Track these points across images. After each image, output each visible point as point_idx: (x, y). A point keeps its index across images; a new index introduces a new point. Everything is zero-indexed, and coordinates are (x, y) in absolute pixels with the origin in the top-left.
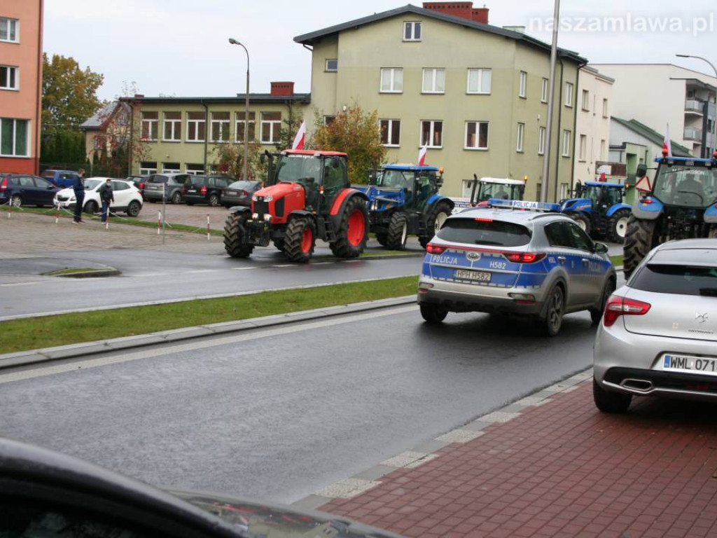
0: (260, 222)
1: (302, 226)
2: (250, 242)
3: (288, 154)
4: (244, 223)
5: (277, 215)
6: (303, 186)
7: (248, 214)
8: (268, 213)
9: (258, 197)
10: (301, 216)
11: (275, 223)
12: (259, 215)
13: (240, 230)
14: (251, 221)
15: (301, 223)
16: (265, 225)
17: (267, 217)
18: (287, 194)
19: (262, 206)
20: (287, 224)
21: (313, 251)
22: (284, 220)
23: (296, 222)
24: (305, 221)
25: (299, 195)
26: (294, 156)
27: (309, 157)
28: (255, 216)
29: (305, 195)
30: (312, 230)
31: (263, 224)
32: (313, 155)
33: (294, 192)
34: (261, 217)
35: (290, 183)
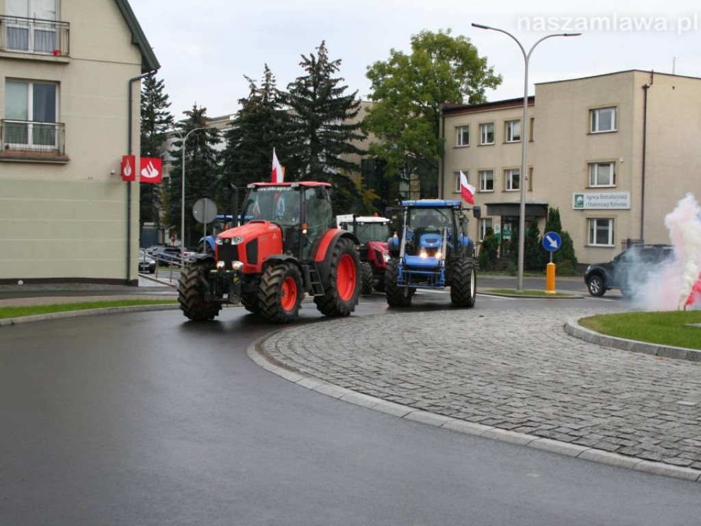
0: (228, 271)
1: (279, 275)
2: (216, 299)
3: (257, 187)
4: (206, 273)
5: (248, 262)
6: (279, 226)
7: (211, 262)
8: (238, 259)
9: (224, 239)
10: (280, 262)
11: (246, 272)
12: (226, 263)
13: (200, 283)
14: (215, 271)
15: (278, 272)
16: (235, 275)
17: (237, 265)
18: (260, 235)
19: (229, 251)
20: (262, 274)
21: (299, 307)
22: (259, 269)
23: (272, 271)
24: (284, 269)
25: (275, 236)
26: (265, 189)
27: (285, 189)
28: (221, 264)
29: (282, 236)
30: (296, 279)
31: (232, 274)
32: (289, 186)
33: (270, 233)
34: (229, 266)
35: (263, 222)
